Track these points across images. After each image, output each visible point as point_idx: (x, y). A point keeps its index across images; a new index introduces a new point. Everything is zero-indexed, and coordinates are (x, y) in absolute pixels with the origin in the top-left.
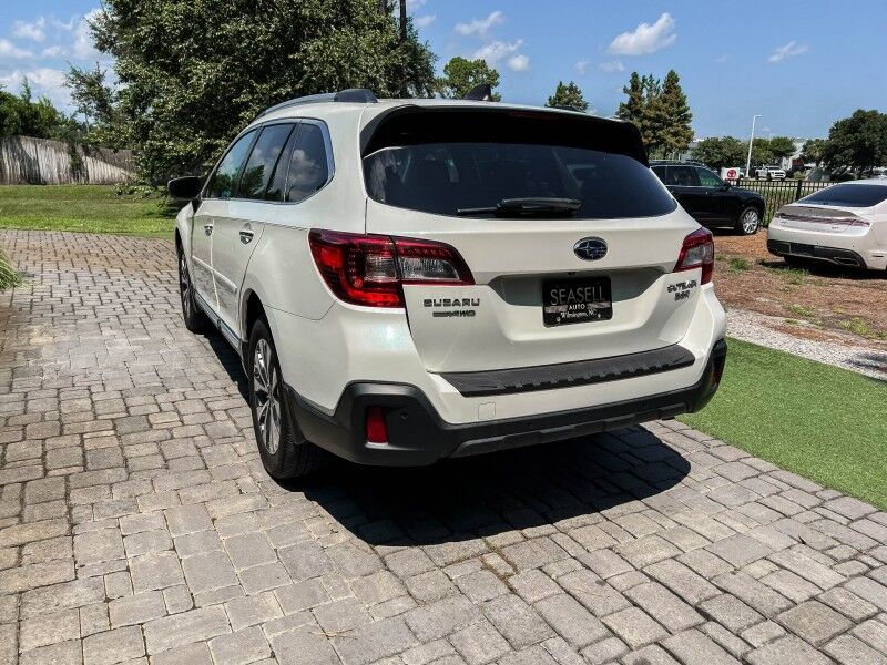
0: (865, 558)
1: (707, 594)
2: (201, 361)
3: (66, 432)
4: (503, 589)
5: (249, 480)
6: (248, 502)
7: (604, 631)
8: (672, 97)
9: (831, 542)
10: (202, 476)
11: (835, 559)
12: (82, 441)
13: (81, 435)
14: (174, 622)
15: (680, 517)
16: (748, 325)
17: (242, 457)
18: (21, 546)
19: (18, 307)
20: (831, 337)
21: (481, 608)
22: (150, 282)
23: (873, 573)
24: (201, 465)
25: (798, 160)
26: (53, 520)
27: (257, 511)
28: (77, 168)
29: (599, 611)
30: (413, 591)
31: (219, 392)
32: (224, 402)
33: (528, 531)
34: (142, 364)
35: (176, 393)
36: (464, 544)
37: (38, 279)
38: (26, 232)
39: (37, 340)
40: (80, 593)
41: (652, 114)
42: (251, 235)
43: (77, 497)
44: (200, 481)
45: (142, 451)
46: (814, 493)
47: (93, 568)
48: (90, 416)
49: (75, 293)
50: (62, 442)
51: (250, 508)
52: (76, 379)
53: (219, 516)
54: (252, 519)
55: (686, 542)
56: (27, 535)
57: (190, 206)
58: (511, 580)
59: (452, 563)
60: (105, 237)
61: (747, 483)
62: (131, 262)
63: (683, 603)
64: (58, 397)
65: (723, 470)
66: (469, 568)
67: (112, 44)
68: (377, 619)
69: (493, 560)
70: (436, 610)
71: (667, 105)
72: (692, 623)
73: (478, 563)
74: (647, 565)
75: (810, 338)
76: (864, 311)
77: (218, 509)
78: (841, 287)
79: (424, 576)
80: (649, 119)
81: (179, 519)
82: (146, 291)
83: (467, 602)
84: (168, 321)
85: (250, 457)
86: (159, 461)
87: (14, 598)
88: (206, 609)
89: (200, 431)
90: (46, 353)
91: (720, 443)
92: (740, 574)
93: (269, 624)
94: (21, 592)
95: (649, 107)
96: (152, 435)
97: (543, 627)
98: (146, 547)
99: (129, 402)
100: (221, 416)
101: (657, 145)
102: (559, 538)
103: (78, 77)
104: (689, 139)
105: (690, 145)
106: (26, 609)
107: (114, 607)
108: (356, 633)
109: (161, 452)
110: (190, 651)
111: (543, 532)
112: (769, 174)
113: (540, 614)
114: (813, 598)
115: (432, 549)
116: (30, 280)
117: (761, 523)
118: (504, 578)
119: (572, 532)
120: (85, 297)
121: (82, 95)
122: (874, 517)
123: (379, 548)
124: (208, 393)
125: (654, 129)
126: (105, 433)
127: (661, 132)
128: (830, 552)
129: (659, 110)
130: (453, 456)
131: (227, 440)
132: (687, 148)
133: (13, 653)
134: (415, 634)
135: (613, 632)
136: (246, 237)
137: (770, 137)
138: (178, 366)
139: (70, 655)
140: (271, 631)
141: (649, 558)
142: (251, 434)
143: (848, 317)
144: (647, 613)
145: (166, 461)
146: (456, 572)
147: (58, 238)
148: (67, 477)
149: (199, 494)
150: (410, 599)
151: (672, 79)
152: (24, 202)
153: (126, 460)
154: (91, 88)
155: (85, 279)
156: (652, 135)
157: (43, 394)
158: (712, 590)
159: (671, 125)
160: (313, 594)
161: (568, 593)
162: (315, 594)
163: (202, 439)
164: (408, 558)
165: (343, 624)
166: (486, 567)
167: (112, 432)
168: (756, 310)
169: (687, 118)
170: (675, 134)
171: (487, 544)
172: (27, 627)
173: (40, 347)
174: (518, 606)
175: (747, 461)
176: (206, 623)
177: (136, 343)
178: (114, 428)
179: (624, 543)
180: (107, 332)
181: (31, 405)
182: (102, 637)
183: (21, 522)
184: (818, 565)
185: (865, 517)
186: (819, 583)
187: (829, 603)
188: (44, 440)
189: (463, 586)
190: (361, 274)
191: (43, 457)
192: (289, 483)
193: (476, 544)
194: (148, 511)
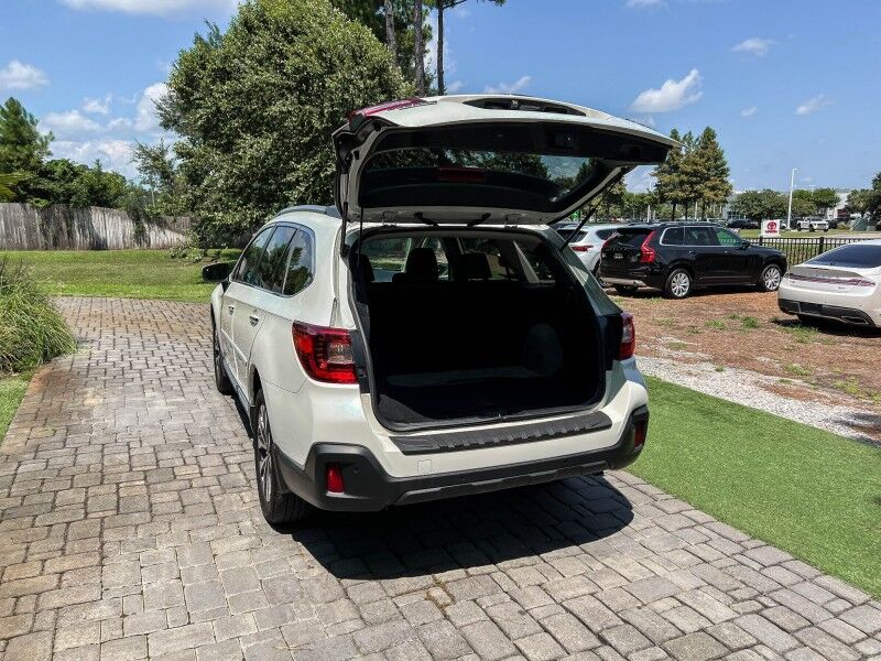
0: (763, 599)
1: (610, 624)
2: (225, 419)
3: (106, 482)
4: (439, 615)
5: (248, 523)
6: (245, 542)
7: (513, 649)
8: (709, 152)
9: (737, 584)
10: (212, 520)
11: (735, 599)
12: (118, 489)
13: (118, 484)
14: (172, 634)
15: (608, 561)
16: (739, 385)
17: (247, 505)
18: (62, 573)
19: (76, 371)
20: (819, 396)
21: (417, 630)
22: (192, 346)
23: (765, 612)
24: (212, 510)
25: (844, 210)
26: (88, 554)
27: (250, 549)
28: (140, 235)
29: (513, 635)
30: (365, 616)
31: (236, 448)
32: (238, 457)
33: (472, 570)
34: (174, 423)
35: (199, 449)
36: (415, 579)
37: (95, 344)
38: (90, 299)
39: (90, 401)
40: (104, 610)
41: (689, 169)
42: (257, 320)
43: (109, 536)
44: (208, 523)
45: (165, 499)
46: (739, 543)
47: (115, 591)
48: (127, 468)
49: (126, 358)
50: (102, 490)
51: (245, 547)
52: (119, 435)
53: (219, 552)
54: (245, 556)
55: (607, 583)
56: (67, 565)
57: (220, 286)
58: (446, 609)
59: (402, 594)
60: (157, 303)
61: (680, 533)
62: (177, 327)
63: (587, 631)
64: (102, 451)
65: (662, 521)
66: (414, 598)
67: (175, 122)
68: (331, 636)
69: (437, 593)
70: (379, 631)
71: (703, 160)
72: (589, 646)
73: (423, 594)
74: (567, 599)
75: (798, 397)
76: (862, 370)
77: (219, 547)
78: (847, 345)
79: (377, 604)
80: (687, 174)
81: (187, 554)
82: (187, 355)
83: (406, 625)
84: (203, 383)
85: (252, 505)
86: (178, 506)
87: (53, 613)
88: (197, 626)
89: (215, 481)
90: (96, 413)
91: (669, 496)
92: (645, 609)
93: (245, 637)
94: (58, 608)
95: (685, 162)
96: (175, 485)
97: (463, 646)
98: (158, 576)
99: (160, 456)
100: (234, 468)
101: (695, 199)
102: (498, 576)
103: (144, 152)
104: (727, 193)
105: (728, 199)
106: (61, 621)
107: (128, 622)
108: (312, 646)
109: (180, 499)
110: (181, 655)
111: (485, 571)
112: (811, 225)
113: (464, 636)
114: (703, 630)
115: (387, 583)
116: (88, 345)
117: (680, 566)
118: (441, 608)
119: (510, 572)
120: (134, 361)
121: (147, 168)
122: (787, 565)
123: (343, 581)
124: (227, 449)
125: (692, 184)
126: (137, 483)
127: (698, 187)
128: (733, 593)
129: (696, 165)
130: (397, 504)
131: (235, 490)
132: (725, 202)
133: (49, 652)
134: (358, 648)
135: (520, 651)
136: (254, 321)
137: (812, 188)
138: (205, 424)
139: (91, 656)
140: (245, 643)
141: (570, 594)
142: (255, 485)
143: (844, 377)
144: (554, 638)
145: (183, 507)
146: (402, 602)
147: (117, 305)
148: (102, 519)
149: (206, 535)
150: (360, 622)
151: (709, 136)
152: (91, 267)
153: (151, 505)
154: (155, 162)
155: (136, 343)
156: (690, 189)
157: (91, 449)
158: (616, 620)
159: (708, 179)
160: (283, 616)
161: (493, 620)
162: (285, 615)
163: (215, 489)
164: (367, 590)
165: (303, 638)
166: (429, 598)
167: (143, 482)
168: (753, 370)
169: (724, 172)
170: (713, 188)
171: (435, 580)
172: (61, 634)
173: (93, 407)
174: (447, 630)
175: (687, 513)
176: (197, 635)
177: (173, 404)
178: (145, 479)
179: (553, 582)
180: (149, 394)
181: (80, 458)
182: (116, 643)
183: (63, 554)
184: (717, 603)
185: (779, 564)
186: (712, 617)
187: (714, 634)
188: (87, 488)
189: (406, 613)
190: (326, 358)
191: (85, 503)
192: (281, 527)
193: (427, 579)
194: (164, 549)
